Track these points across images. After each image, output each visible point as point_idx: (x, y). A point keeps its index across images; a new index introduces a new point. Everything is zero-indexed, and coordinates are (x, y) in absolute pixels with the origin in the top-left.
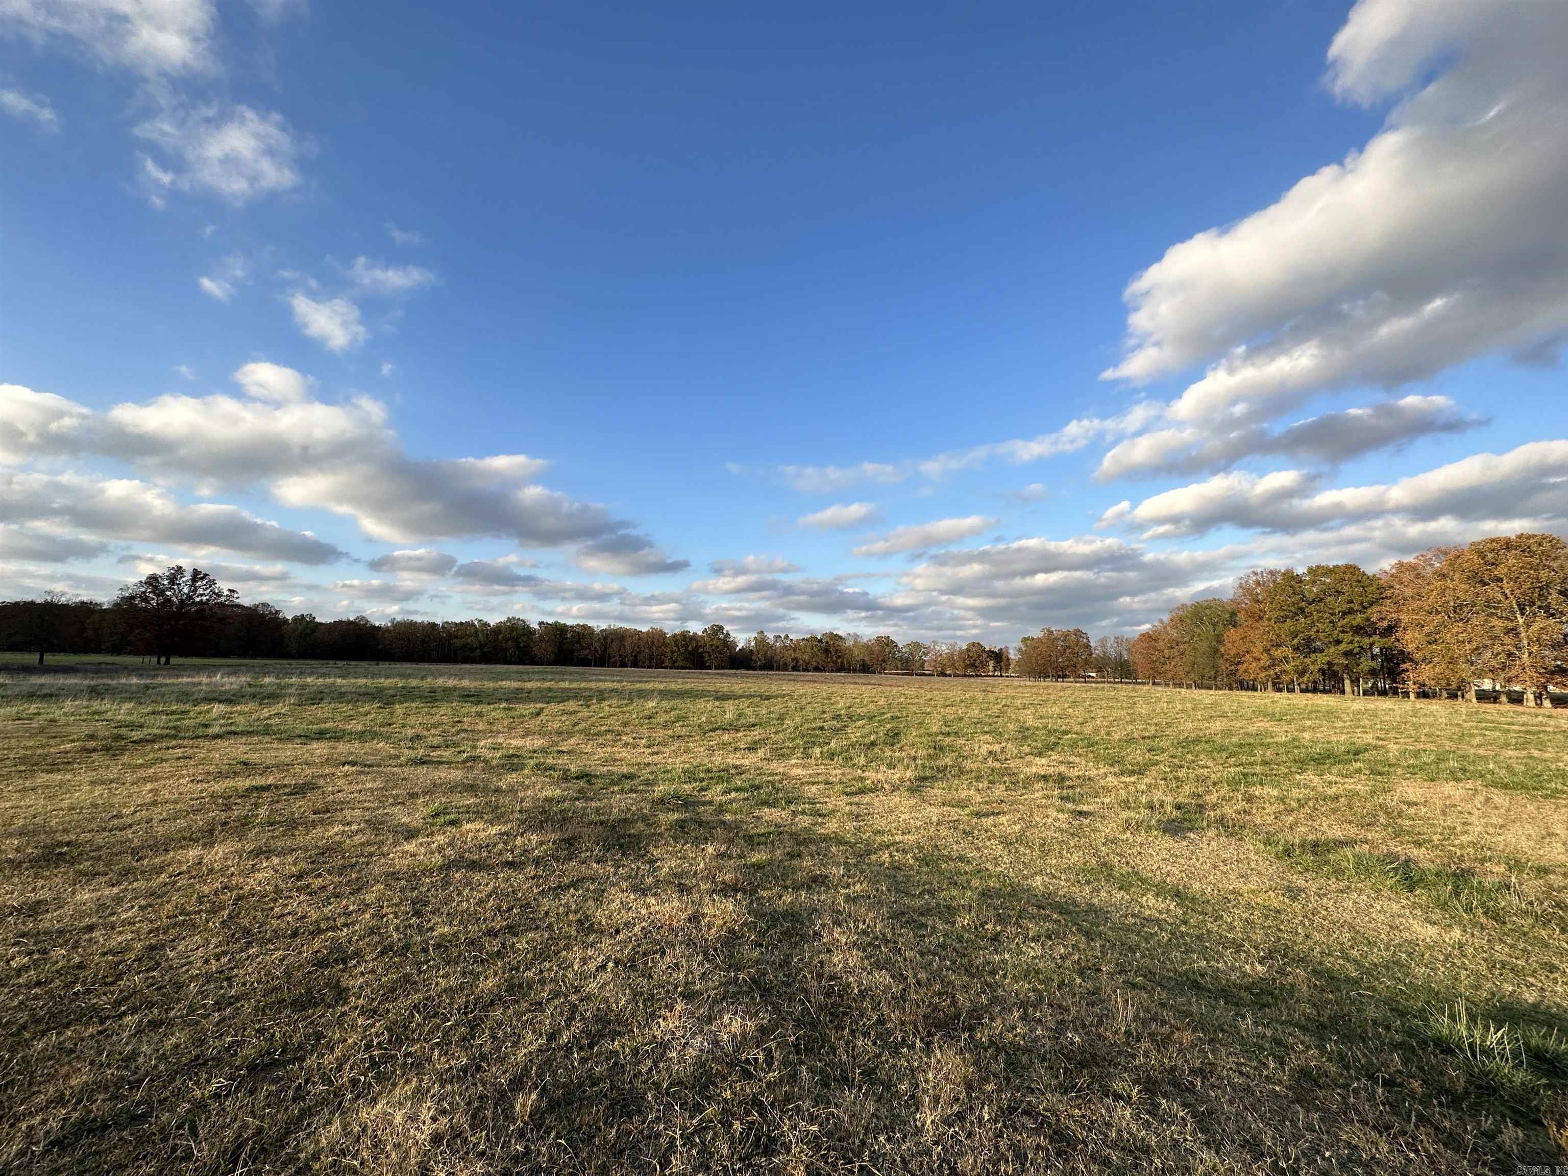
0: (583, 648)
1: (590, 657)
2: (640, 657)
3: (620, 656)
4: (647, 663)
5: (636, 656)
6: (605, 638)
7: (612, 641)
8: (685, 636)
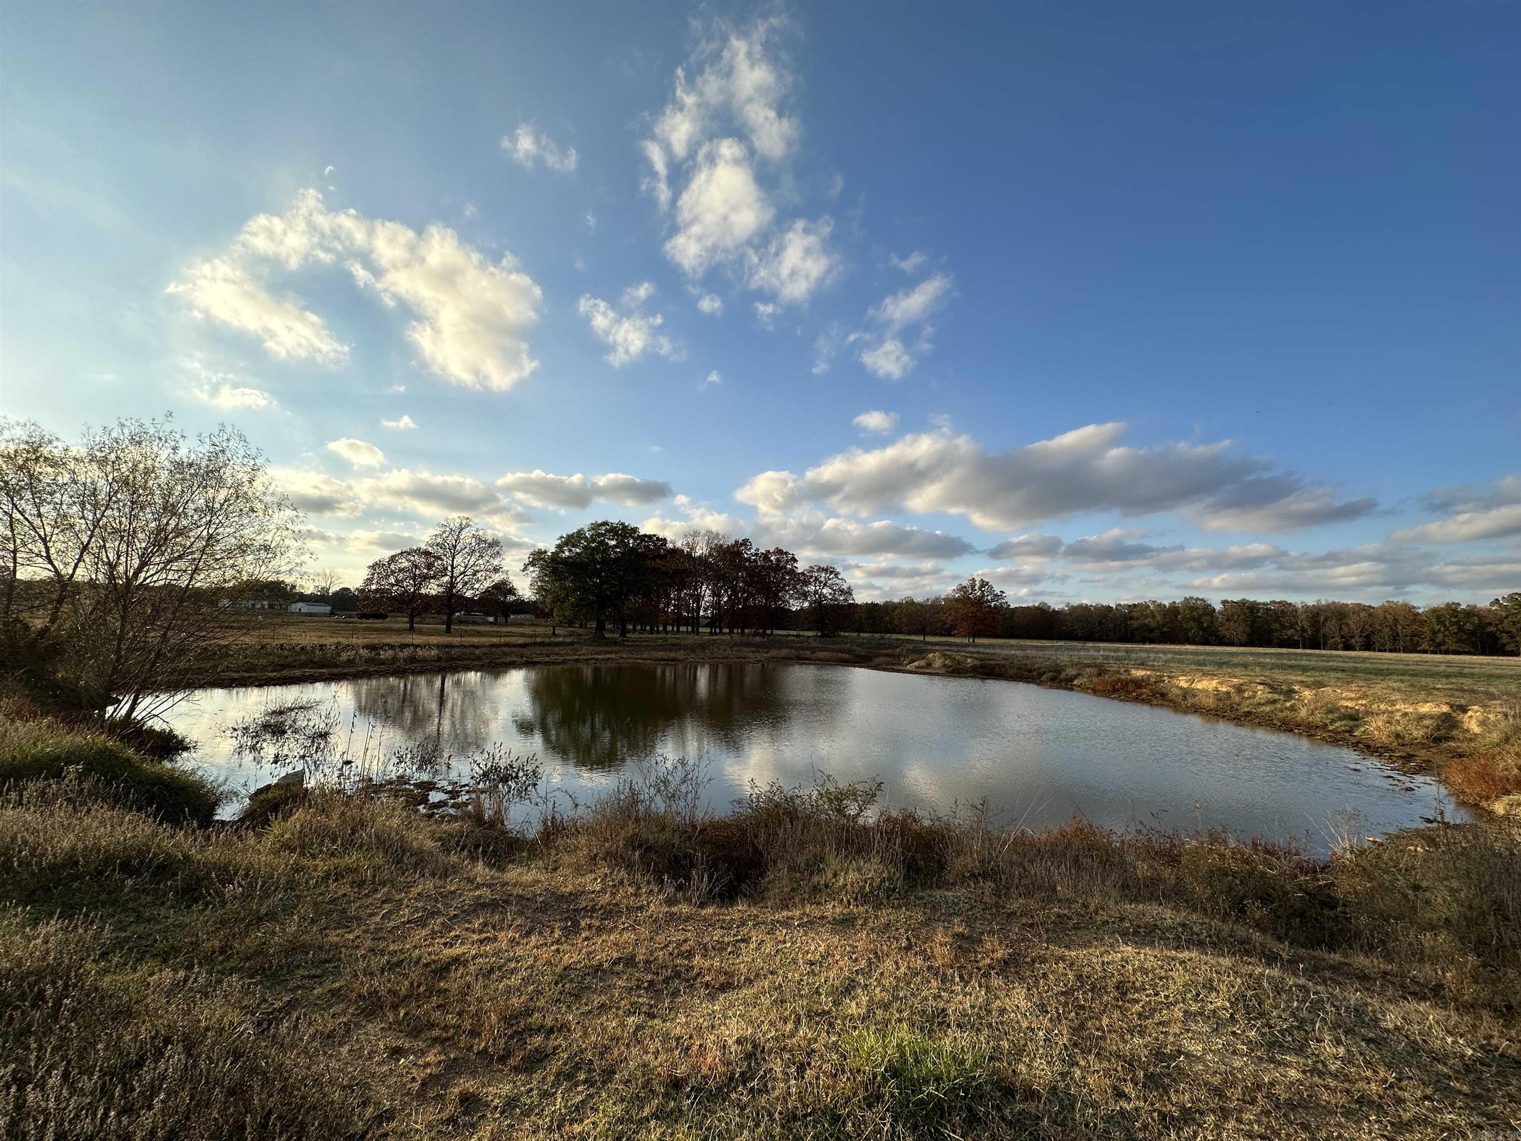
0: (1284, 627)
1: (1296, 637)
2: (1375, 638)
3: (1342, 637)
4: (1389, 645)
5: (1368, 637)
6: (1317, 615)
7: (1326, 620)
8: (1455, 610)
